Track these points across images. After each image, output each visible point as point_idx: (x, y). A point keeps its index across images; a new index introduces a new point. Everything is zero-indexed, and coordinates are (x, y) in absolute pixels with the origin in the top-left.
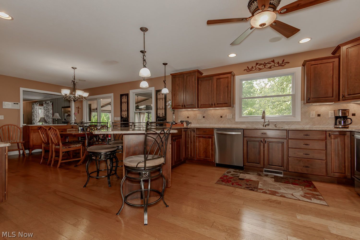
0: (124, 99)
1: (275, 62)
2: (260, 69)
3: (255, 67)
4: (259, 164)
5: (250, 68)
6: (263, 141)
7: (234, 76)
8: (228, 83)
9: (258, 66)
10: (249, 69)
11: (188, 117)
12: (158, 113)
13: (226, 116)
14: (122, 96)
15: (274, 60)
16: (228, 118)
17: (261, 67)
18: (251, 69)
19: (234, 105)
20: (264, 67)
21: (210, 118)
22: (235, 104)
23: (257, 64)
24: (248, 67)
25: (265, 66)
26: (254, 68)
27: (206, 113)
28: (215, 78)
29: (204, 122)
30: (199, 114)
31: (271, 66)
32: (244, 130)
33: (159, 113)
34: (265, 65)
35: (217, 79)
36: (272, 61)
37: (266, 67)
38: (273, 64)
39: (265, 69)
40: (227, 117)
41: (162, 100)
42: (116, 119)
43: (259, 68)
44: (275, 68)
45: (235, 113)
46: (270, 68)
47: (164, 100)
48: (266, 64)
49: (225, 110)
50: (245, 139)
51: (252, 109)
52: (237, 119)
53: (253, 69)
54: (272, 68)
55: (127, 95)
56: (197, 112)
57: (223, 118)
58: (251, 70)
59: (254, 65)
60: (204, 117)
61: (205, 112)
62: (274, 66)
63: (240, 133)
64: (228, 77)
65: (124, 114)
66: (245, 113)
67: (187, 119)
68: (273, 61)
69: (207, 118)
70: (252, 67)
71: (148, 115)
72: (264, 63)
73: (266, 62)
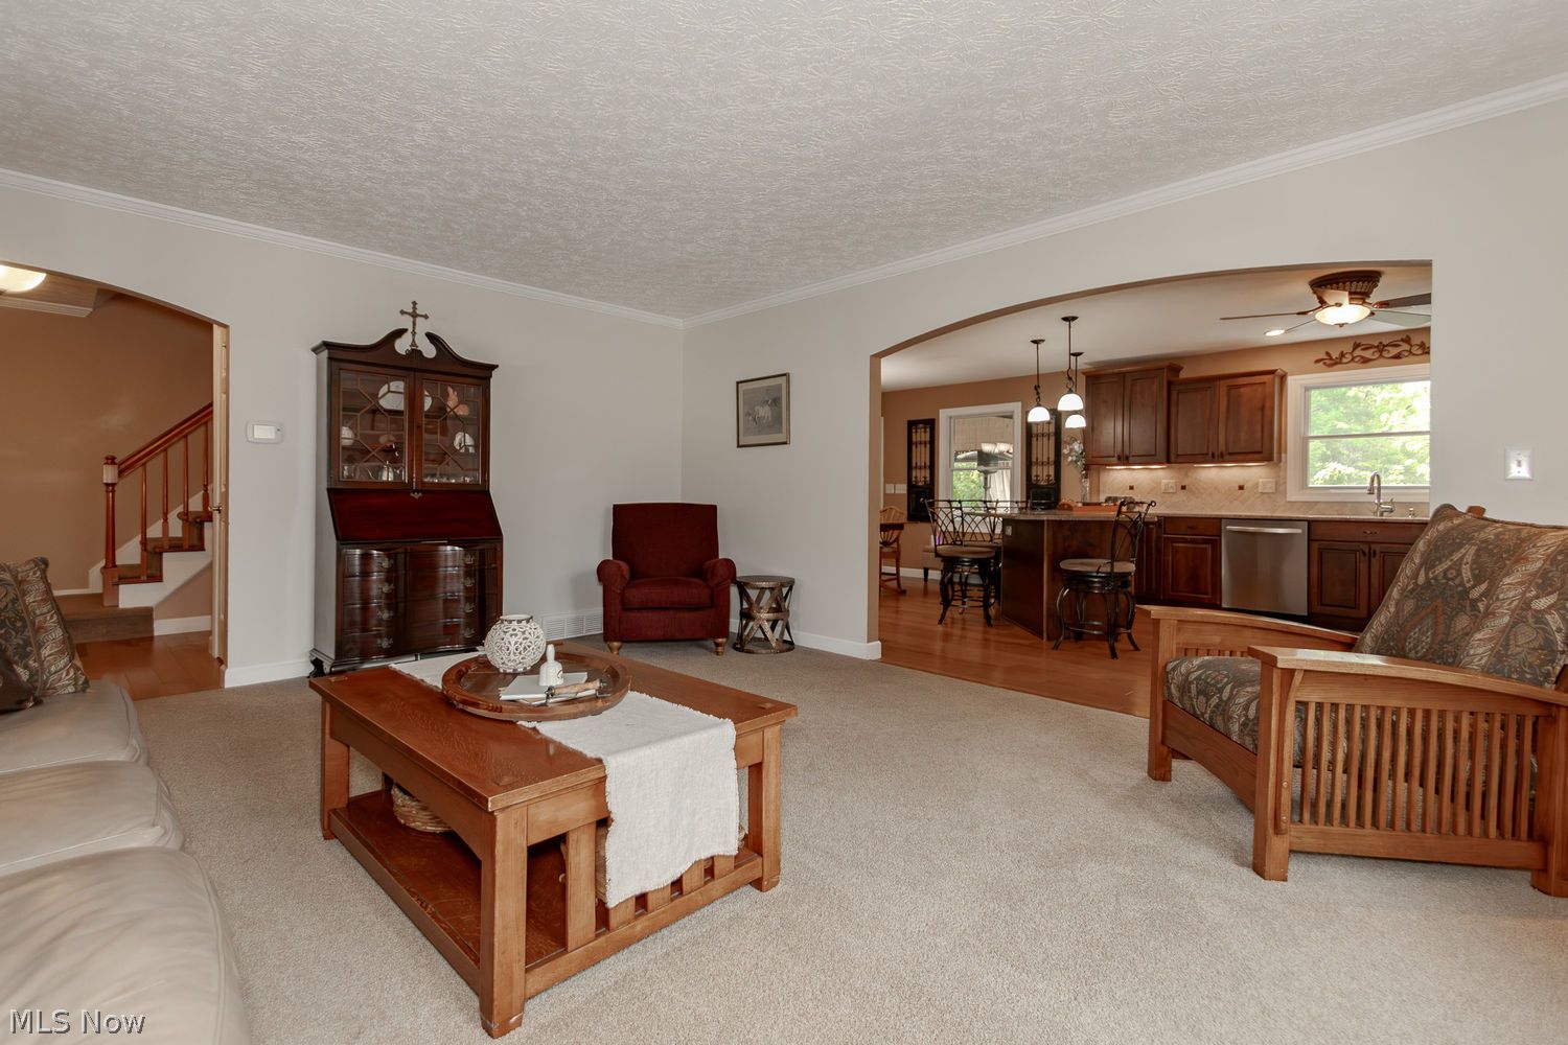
0: (922, 435)
1: (1413, 343)
2: (1365, 361)
3: (1351, 354)
4: (1354, 608)
5: (1335, 355)
6: (1367, 551)
7: (1283, 378)
8: (1264, 399)
9: (1358, 352)
10: (1331, 359)
11: (1131, 488)
12: (1034, 473)
13: (1256, 486)
14: (912, 425)
15: (1408, 337)
16: (1263, 491)
17: (1368, 354)
18: (1336, 359)
19: (1283, 455)
20: (1377, 355)
21: (1203, 489)
22: (1286, 452)
23: (1356, 346)
24: (1327, 353)
25: (1381, 351)
26: (1349, 357)
27: (1192, 478)
28: (1223, 384)
29: (1181, 500)
30: (1169, 479)
31: (1400, 353)
32: (1310, 522)
33: (1037, 476)
34: (1381, 348)
35: (1230, 388)
36: (1402, 340)
37: (1385, 354)
38: (1405, 347)
39: (1381, 360)
40: (1260, 489)
41: (1045, 439)
42: (890, 489)
43: (1362, 357)
44: (1411, 358)
45: (1285, 478)
46: (1397, 357)
47: (1052, 439)
48: (1385, 346)
49: (1254, 470)
50: (1316, 545)
51: (1340, 467)
52: (1293, 495)
53: (1344, 360)
54: (1404, 360)
55: (931, 424)
57: (1245, 492)
58: (1338, 361)
59: (1348, 348)
60: (1183, 488)
61: (1188, 475)
62: (1411, 352)
63: (1300, 531)
64: (1264, 383)
65: (921, 476)
66: (1318, 478)
67: (1129, 491)
68: (1407, 340)
69: (1193, 489)
70: (1342, 355)
71: (986, 479)
72: (1381, 343)
73: (1386, 342)
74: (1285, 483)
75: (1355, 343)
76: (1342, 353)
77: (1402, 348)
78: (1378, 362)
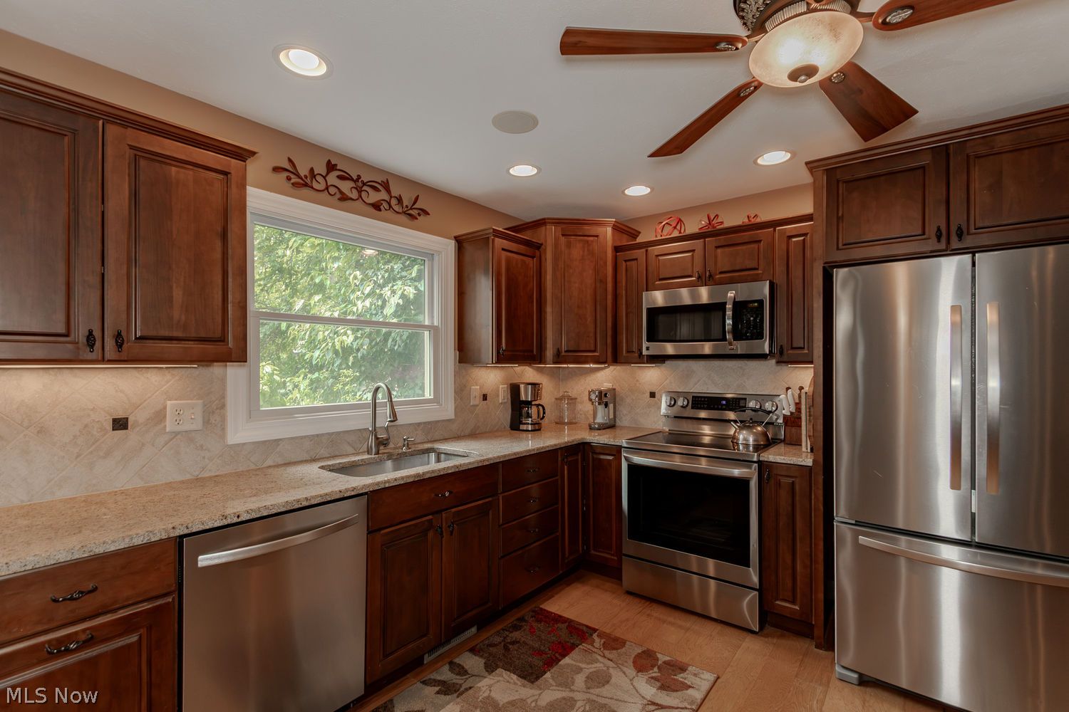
1: (392, 193)
2: (344, 198)
3: (324, 177)
8: (226, 213)
9: (332, 178)
13: (160, 416)
15: (387, 181)
16: (173, 429)
17: (346, 186)
18: (306, 177)
20: (355, 193)
24: (296, 161)
25: (360, 190)
26: (321, 181)
31: (379, 202)
34: (360, 185)
36: (383, 184)
37: (364, 196)
38: (385, 194)
40: (170, 425)
43: (339, 190)
44: (390, 214)
45: (223, 397)
46: (376, 206)
50: (377, 540)
52: (236, 430)
53: (315, 185)
54: (383, 213)
58: (306, 185)
59: (320, 166)
64: (226, 174)
68: (387, 186)
70: (312, 173)
72: (359, 177)
73: (365, 178)
74: (223, 406)
75: (329, 162)
76: (312, 170)
77: (383, 195)
78: (359, 204)
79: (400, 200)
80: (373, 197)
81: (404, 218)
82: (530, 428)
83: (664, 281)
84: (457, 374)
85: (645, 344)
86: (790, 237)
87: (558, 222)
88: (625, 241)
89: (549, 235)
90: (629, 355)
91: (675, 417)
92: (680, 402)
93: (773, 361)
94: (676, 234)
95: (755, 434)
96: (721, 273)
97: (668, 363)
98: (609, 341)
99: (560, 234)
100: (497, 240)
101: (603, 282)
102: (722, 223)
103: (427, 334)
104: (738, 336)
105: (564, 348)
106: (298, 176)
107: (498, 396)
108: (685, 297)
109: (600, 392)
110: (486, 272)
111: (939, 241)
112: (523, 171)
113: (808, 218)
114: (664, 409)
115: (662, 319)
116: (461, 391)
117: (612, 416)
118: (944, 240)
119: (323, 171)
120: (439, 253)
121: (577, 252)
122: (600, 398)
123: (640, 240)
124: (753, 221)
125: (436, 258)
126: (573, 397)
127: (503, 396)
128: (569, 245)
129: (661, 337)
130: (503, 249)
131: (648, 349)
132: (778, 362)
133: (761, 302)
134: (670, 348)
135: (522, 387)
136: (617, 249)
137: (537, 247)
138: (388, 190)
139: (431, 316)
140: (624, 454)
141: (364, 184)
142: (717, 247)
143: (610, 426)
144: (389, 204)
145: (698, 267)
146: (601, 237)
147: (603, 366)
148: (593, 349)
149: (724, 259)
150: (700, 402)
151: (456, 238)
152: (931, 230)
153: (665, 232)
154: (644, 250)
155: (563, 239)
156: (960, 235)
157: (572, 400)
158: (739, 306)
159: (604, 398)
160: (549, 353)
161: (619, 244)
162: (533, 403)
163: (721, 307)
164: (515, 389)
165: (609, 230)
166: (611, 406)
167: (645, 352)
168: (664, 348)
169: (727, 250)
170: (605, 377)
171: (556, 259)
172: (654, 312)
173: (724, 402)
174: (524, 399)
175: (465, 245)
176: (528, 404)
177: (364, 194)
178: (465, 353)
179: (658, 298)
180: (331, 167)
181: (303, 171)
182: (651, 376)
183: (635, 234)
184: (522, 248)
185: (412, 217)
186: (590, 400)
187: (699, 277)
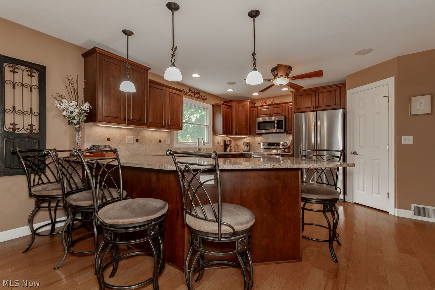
2: (192, 97)
8: (180, 103)
11: (108, 139)
13: (165, 141)
16: (167, 143)
21: (146, 141)
26: (188, 93)
27: (141, 135)
28: (168, 90)
29: (137, 148)
30: (130, 135)
35: (170, 93)
43: (191, 95)
44: (200, 99)
45: (173, 138)
46: (197, 98)
49: (164, 133)
56: (125, 131)
57: (162, 143)
60: (137, 141)
61: (138, 133)
64: (180, 95)
67: (107, 142)
69: (142, 142)
72: (194, 92)
73: (195, 92)
74: (173, 140)
75: (189, 89)
76: (187, 91)
77: (198, 96)
78: (194, 98)
79: (201, 96)
80: (197, 96)
81: (202, 100)
82: (229, 151)
83: (262, 115)
84: (213, 137)
85: (257, 130)
86: (289, 106)
87: (236, 101)
88: (252, 106)
89: (234, 104)
90: (253, 133)
91: (265, 148)
92: (265, 145)
93: (286, 134)
94: (264, 104)
95: (282, 151)
96: (275, 114)
97: (263, 135)
98: (248, 130)
99: (237, 103)
100: (223, 105)
101: (247, 115)
102: (275, 102)
103: (205, 128)
104: (278, 128)
105: (238, 131)
106: (185, 93)
107: (221, 143)
108: (267, 119)
109: (246, 143)
110: (220, 113)
111: (313, 108)
112: (230, 90)
113: (291, 102)
114: (262, 147)
115: (261, 125)
116: (213, 141)
117: (249, 149)
118: (314, 109)
119: (188, 91)
120: (209, 108)
121: (241, 108)
122: (246, 144)
123: (256, 105)
124: (282, 102)
125: (208, 109)
126: (239, 144)
127: (222, 143)
128: (239, 107)
129: (261, 129)
130: (224, 108)
131: (258, 131)
132: (287, 134)
133: (283, 120)
134: (264, 131)
135: (227, 141)
136: (250, 107)
137: (231, 107)
138: (200, 94)
139: (207, 123)
140: (252, 155)
141: (195, 93)
142: (274, 108)
143: (249, 151)
144: (200, 97)
145: (269, 112)
146: (247, 105)
147: (246, 137)
148: (244, 131)
149: (275, 110)
150: (270, 145)
151: (212, 105)
152: (312, 107)
153: (262, 104)
154: (257, 108)
155: (237, 105)
156: (317, 108)
157: (238, 146)
158: (278, 121)
159: (247, 144)
160: (234, 132)
161: (251, 106)
162: (229, 145)
163: (274, 122)
164: (225, 142)
165: (249, 103)
166: (249, 146)
167: (257, 132)
168: (262, 131)
169: (276, 108)
170: (247, 139)
171: (236, 110)
172: (259, 123)
173: (276, 144)
174: (227, 144)
175: (215, 106)
176: (228, 145)
177: (195, 95)
178: (214, 132)
179: (261, 119)
180: (190, 90)
181: (185, 92)
182: (259, 139)
183: (255, 104)
184: (228, 107)
185: (204, 100)
186: (244, 145)
187: (270, 115)
